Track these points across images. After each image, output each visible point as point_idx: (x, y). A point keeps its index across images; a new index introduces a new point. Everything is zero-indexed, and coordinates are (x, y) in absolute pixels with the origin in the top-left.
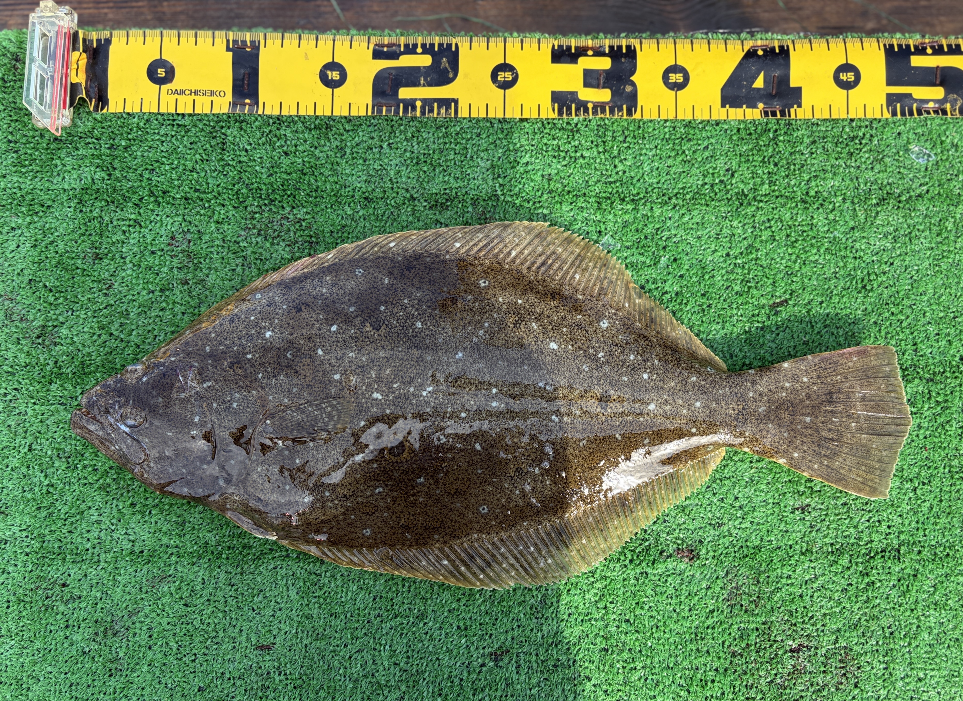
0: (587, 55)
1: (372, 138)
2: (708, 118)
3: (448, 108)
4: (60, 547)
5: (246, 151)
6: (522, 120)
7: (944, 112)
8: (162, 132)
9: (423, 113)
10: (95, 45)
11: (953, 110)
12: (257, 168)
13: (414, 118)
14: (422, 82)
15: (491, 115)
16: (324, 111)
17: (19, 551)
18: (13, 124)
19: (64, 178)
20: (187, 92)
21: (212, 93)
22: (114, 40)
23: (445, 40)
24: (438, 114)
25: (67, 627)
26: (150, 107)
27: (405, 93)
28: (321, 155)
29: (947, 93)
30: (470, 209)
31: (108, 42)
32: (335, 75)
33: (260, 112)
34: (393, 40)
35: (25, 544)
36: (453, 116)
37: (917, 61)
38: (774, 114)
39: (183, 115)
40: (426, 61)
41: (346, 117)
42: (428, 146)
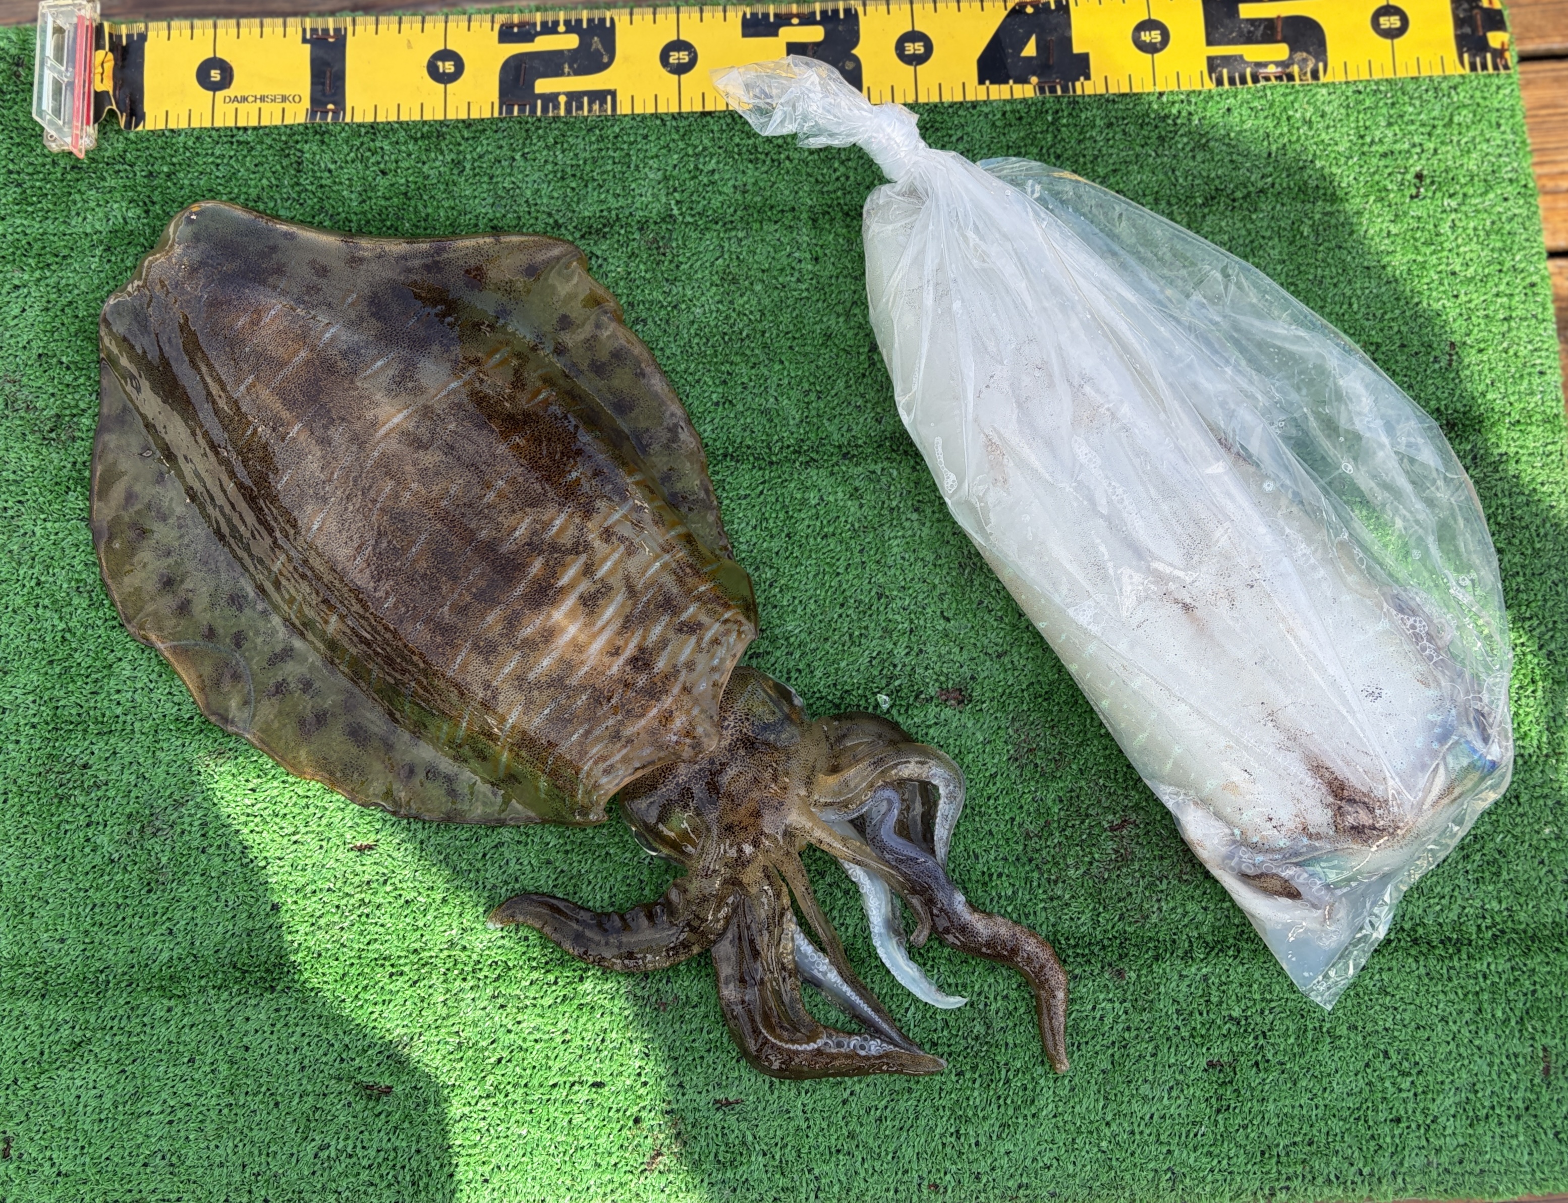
0: (791, 25)
1: (501, 147)
2: (961, 99)
3: (603, 102)
4: (79, 715)
5: (330, 171)
6: (704, 114)
7: (1291, 77)
8: (218, 152)
9: (568, 110)
10: (124, 42)
11: (1303, 73)
12: (345, 193)
13: (556, 119)
14: (566, 70)
15: (662, 109)
16: (433, 113)
17: (22, 722)
18: (14, 149)
19: (85, 219)
20: (251, 99)
21: (284, 99)
22: (151, 35)
23: (597, 14)
24: (590, 111)
25: (88, 825)
27: (543, 86)
28: (431, 172)
29: (1293, 50)
30: (637, 236)
31: (143, 37)
32: (448, 67)
33: (348, 119)
35: (31, 712)
36: (609, 112)
38: (1053, 90)
39: (245, 129)
40: (571, 42)
41: (463, 121)
42: (576, 155)
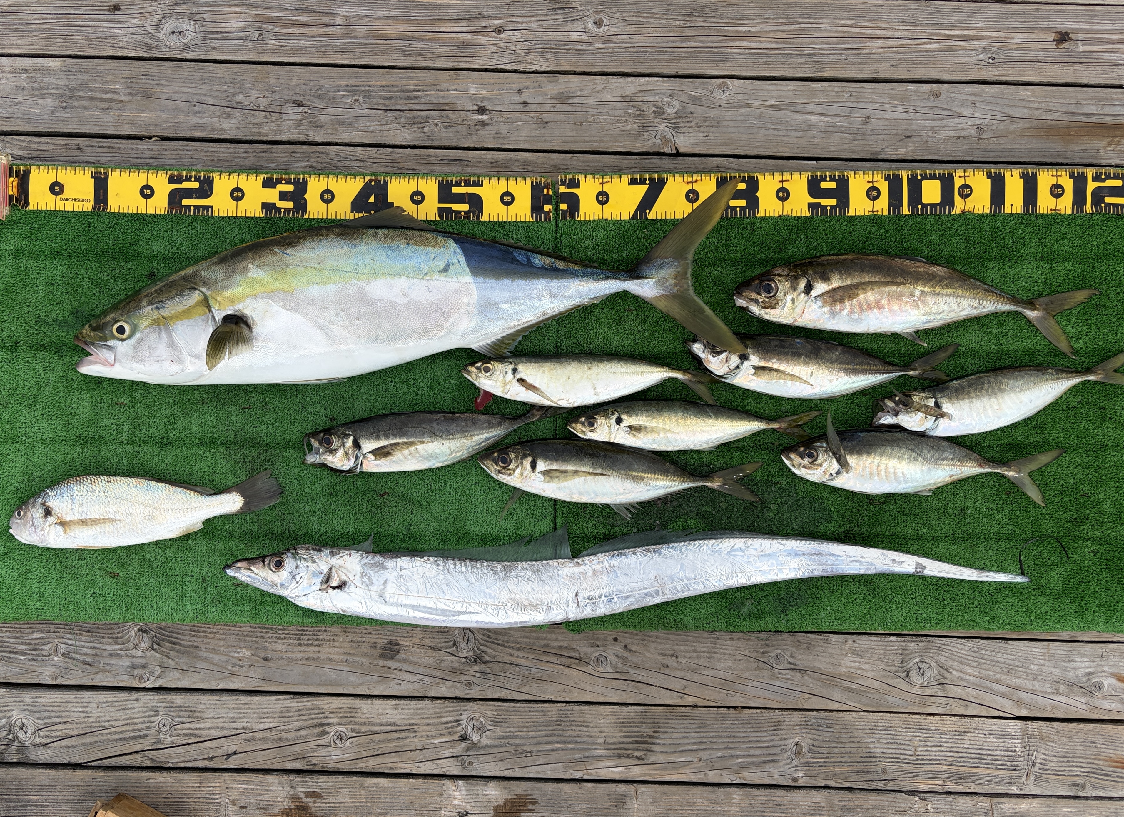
26: (51, 207)
34: (180, 173)
37: (455, 190)
